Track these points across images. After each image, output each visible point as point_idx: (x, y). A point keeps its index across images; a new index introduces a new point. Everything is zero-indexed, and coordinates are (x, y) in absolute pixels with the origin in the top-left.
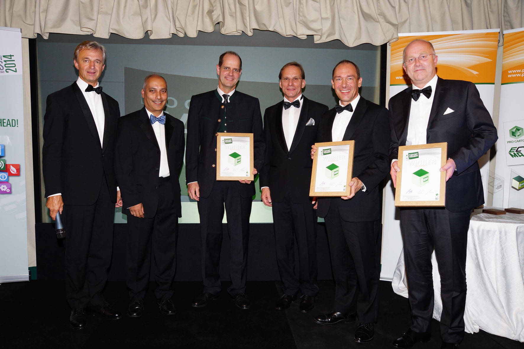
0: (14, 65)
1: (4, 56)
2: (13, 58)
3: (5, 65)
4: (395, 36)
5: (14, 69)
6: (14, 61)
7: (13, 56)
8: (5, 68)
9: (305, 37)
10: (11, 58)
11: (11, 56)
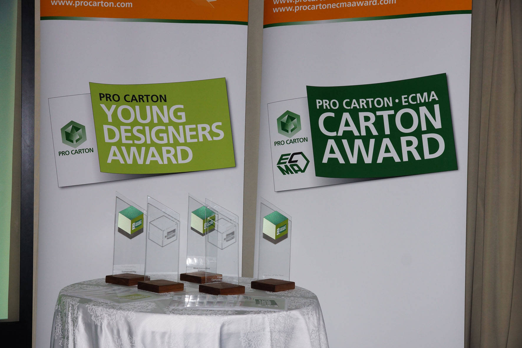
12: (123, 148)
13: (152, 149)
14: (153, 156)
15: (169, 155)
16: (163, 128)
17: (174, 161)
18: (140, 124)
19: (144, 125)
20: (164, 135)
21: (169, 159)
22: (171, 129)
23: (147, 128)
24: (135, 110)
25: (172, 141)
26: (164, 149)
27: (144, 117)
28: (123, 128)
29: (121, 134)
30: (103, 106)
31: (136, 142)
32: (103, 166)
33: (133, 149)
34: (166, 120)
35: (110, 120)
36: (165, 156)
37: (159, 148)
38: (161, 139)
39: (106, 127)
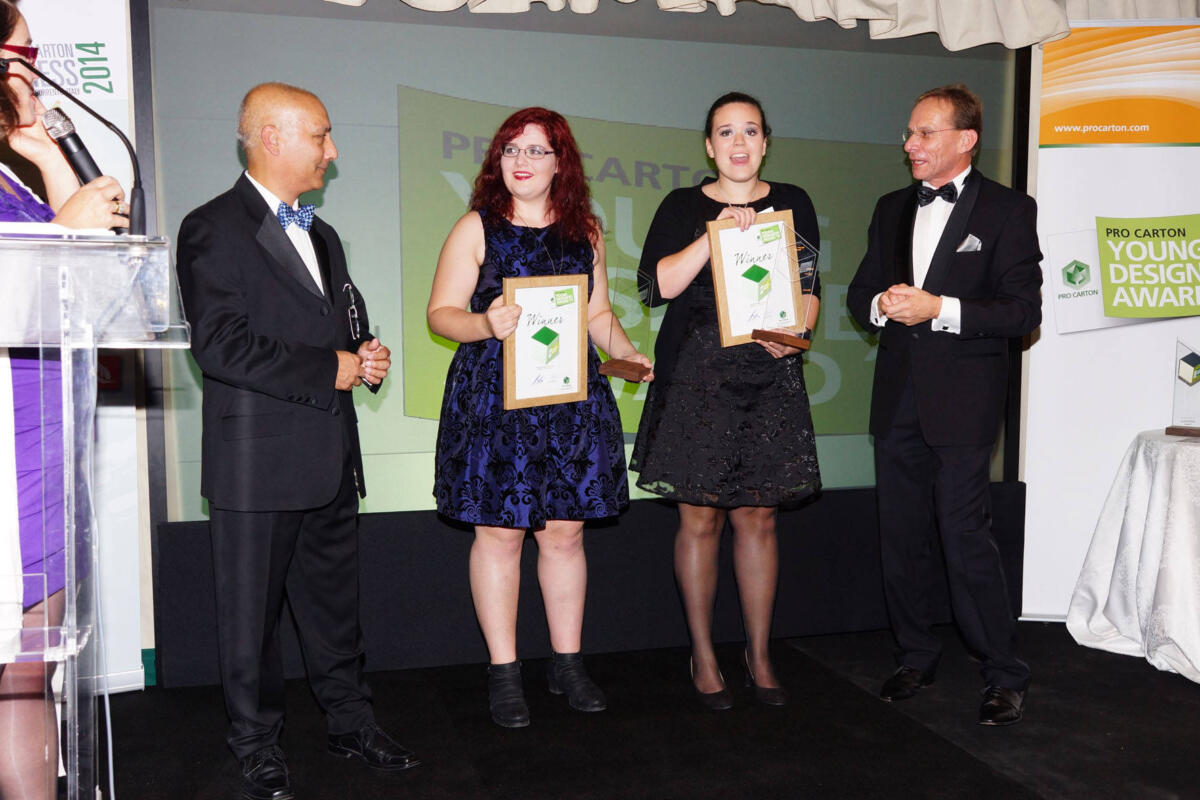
0: (105, 73)
1: (79, 46)
2: (103, 52)
3: (82, 70)
4: (1062, 28)
5: (104, 83)
6: (105, 59)
7: (103, 45)
8: (82, 81)
9: (852, 24)
10: (97, 53)
11: (96, 45)
12: (1132, 290)
13: (1167, 290)
14: (1168, 297)
15: (1186, 296)
16: (1181, 266)
17: (1192, 303)
18: (1153, 262)
19: (1158, 263)
20: (1182, 274)
21: (1186, 300)
22: (1190, 266)
23: (1162, 267)
24: (1148, 247)
25: (1190, 280)
26: (1181, 289)
27: (1158, 253)
28: (1132, 267)
29: (1131, 274)
30: (1110, 243)
31: (1148, 282)
32: (1108, 310)
33: (1144, 290)
34: (1184, 257)
35: (1117, 258)
36: (1182, 296)
37: (1175, 288)
38: (1179, 278)
39: (1112, 266)
